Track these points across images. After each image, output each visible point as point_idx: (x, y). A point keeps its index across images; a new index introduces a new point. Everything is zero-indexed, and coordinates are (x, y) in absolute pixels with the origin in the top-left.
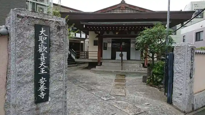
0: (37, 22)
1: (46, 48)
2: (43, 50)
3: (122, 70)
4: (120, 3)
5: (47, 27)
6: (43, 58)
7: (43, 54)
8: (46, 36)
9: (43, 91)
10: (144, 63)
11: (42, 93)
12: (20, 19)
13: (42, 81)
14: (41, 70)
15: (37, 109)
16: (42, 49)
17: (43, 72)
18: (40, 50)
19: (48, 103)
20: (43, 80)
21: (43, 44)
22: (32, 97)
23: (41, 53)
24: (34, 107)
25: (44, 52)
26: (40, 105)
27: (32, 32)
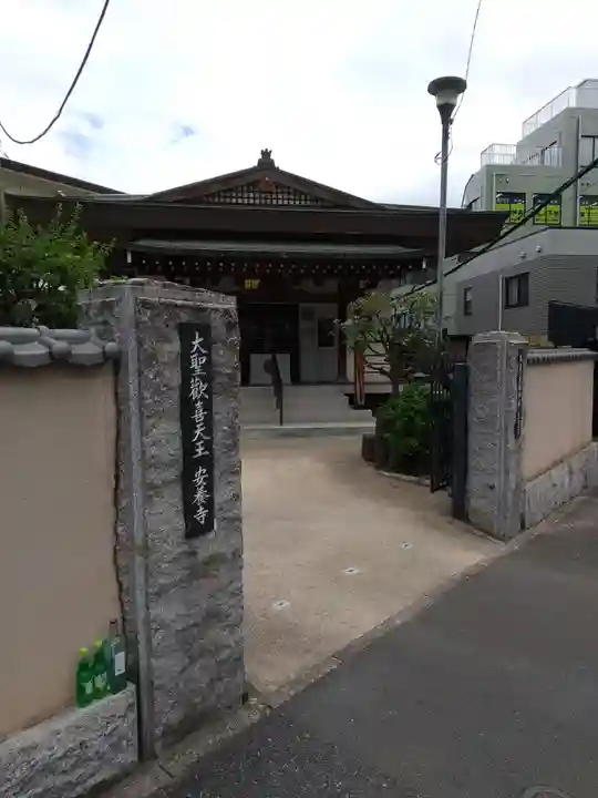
0: (184, 317)
1: (205, 386)
2: (199, 392)
3: (281, 423)
4: (256, 164)
5: (205, 330)
6: (199, 415)
7: (199, 404)
8: (204, 355)
9: (203, 504)
10: (353, 392)
11: (201, 509)
12: (149, 313)
13: (200, 477)
14: (198, 447)
15: (193, 554)
16: (197, 389)
17: (200, 454)
18: (194, 394)
19: (211, 535)
20: (202, 474)
21: (198, 376)
22: (180, 523)
23: (196, 401)
24: (185, 548)
25: (202, 399)
26: (196, 542)
27: (175, 346)
